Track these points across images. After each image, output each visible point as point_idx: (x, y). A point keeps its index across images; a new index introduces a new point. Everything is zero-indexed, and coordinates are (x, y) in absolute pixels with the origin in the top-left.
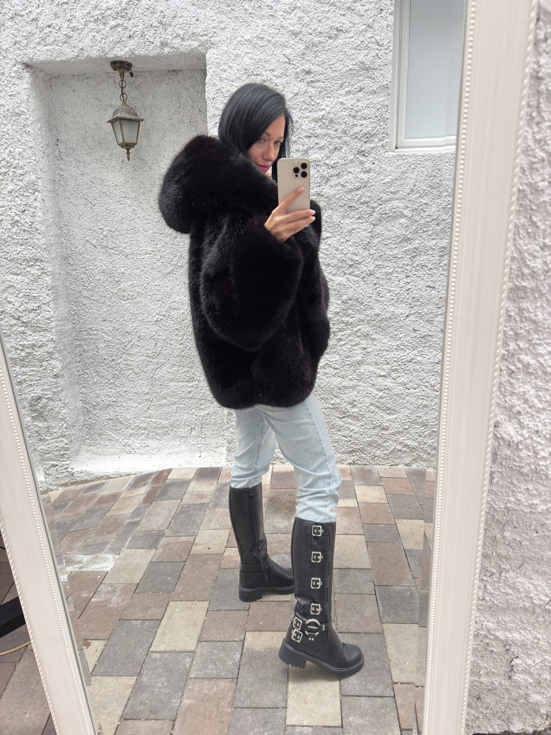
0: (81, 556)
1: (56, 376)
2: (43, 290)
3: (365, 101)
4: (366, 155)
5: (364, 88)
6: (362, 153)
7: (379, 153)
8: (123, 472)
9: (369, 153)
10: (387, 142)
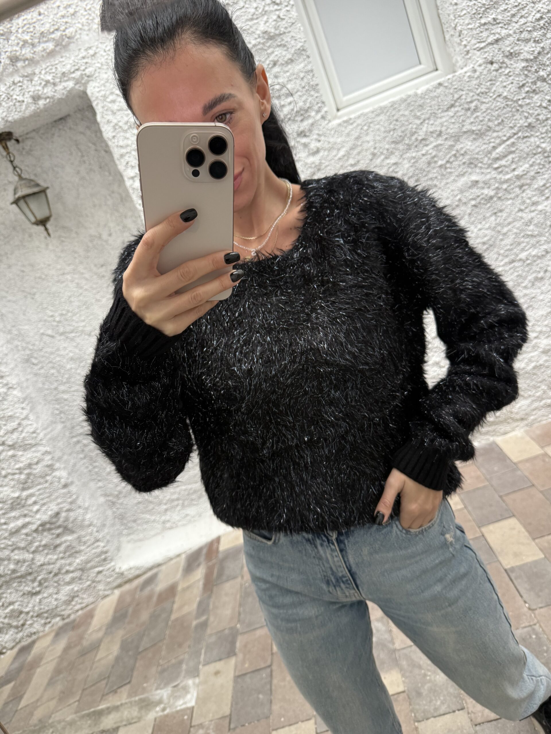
0: (159, 691)
1: (65, 486)
2: (16, 406)
3: (285, 75)
4: (307, 134)
5: (278, 61)
6: (302, 134)
7: (321, 127)
8: (171, 554)
9: (310, 131)
10: (326, 112)
